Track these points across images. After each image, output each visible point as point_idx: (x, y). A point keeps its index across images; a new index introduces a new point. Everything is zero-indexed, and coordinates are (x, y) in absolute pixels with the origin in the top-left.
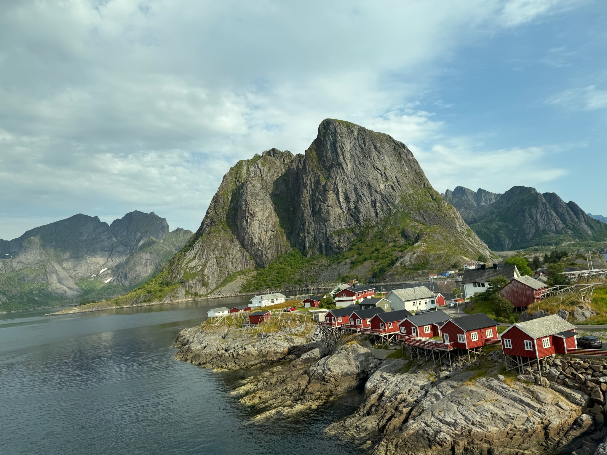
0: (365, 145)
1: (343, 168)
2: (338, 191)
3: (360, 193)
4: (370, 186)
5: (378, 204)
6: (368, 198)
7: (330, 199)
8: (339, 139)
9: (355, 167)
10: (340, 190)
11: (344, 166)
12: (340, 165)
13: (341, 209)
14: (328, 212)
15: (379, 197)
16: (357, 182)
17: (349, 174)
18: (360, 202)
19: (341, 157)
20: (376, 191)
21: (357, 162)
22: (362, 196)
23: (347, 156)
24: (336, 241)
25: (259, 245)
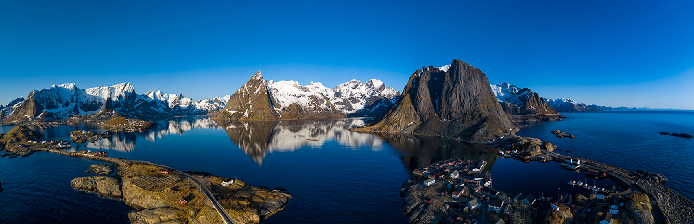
0: (470, 75)
2: (457, 93)
3: (465, 96)
4: (470, 93)
5: (472, 101)
6: (468, 98)
7: (453, 96)
8: (459, 70)
9: (464, 84)
10: (458, 93)
11: (460, 82)
12: (459, 82)
13: (457, 101)
14: (452, 102)
15: (473, 98)
16: (464, 90)
17: (462, 87)
18: (465, 99)
19: (459, 79)
20: (472, 96)
21: (466, 82)
23: (462, 78)
24: (454, 115)
25: (423, 112)
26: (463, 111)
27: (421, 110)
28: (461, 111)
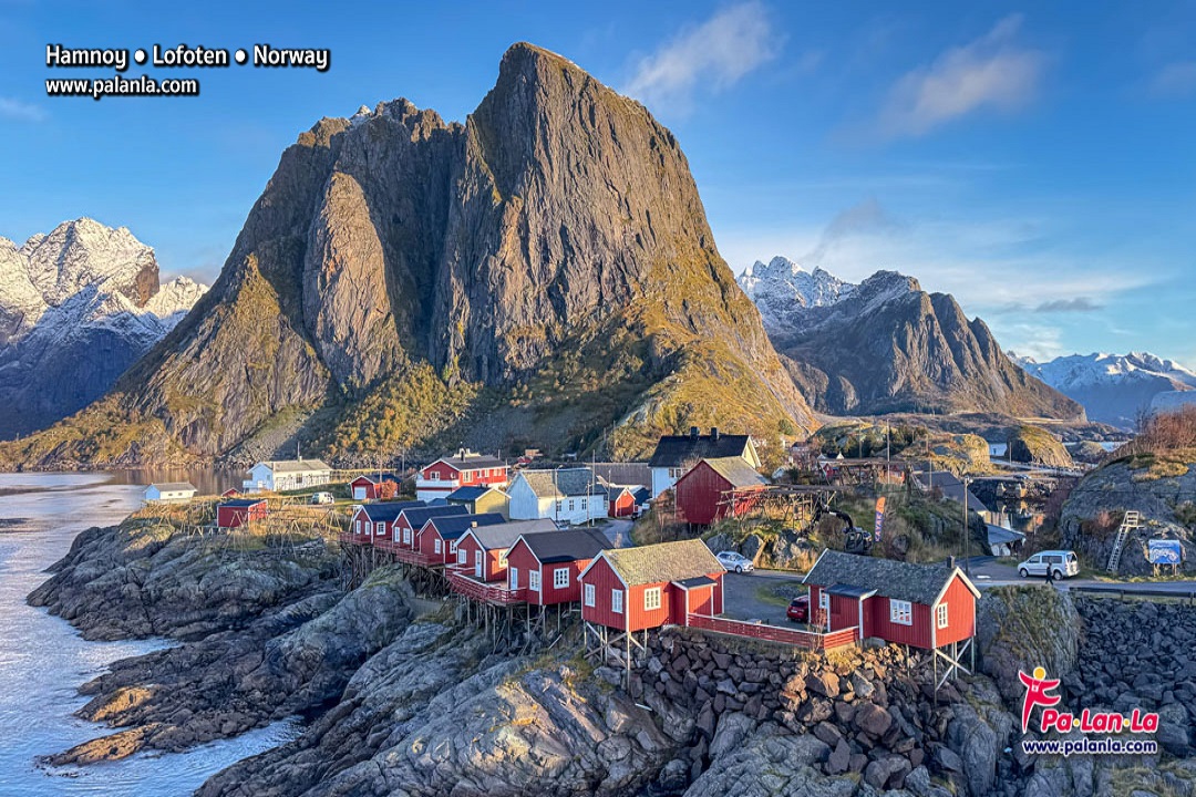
0: (594, 124)
1: (542, 175)
2: (528, 231)
3: (572, 243)
4: (593, 229)
6: (586, 256)
7: (507, 248)
8: (540, 99)
9: (567, 175)
10: (531, 227)
11: (546, 170)
12: (537, 164)
13: (530, 273)
14: (502, 279)
15: (609, 258)
16: (566, 213)
17: (553, 194)
18: (569, 264)
19: (539, 145)
20: (605, 242)
21: (573, 164)
22: (576, 250)
23: (554, 145)
24: (513, 353)
25: (346, 342)
26: (557, 331)
27: (341, 332)
28: (548, 332)
